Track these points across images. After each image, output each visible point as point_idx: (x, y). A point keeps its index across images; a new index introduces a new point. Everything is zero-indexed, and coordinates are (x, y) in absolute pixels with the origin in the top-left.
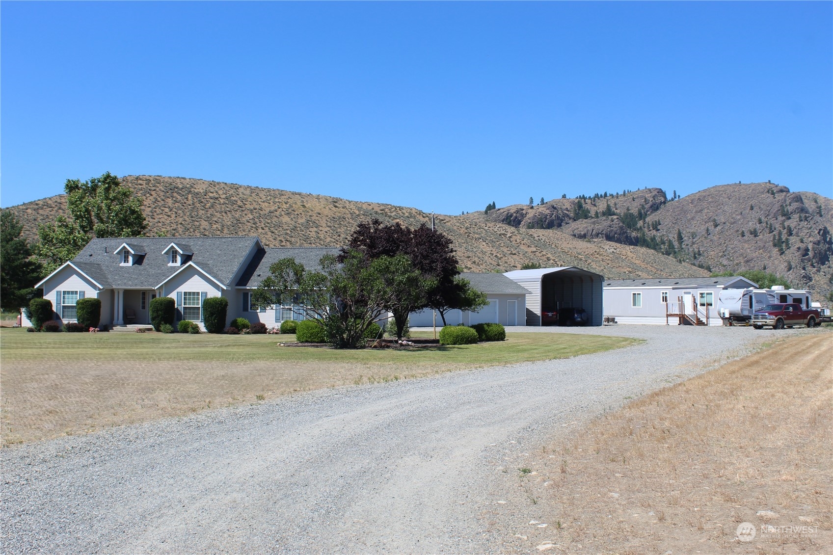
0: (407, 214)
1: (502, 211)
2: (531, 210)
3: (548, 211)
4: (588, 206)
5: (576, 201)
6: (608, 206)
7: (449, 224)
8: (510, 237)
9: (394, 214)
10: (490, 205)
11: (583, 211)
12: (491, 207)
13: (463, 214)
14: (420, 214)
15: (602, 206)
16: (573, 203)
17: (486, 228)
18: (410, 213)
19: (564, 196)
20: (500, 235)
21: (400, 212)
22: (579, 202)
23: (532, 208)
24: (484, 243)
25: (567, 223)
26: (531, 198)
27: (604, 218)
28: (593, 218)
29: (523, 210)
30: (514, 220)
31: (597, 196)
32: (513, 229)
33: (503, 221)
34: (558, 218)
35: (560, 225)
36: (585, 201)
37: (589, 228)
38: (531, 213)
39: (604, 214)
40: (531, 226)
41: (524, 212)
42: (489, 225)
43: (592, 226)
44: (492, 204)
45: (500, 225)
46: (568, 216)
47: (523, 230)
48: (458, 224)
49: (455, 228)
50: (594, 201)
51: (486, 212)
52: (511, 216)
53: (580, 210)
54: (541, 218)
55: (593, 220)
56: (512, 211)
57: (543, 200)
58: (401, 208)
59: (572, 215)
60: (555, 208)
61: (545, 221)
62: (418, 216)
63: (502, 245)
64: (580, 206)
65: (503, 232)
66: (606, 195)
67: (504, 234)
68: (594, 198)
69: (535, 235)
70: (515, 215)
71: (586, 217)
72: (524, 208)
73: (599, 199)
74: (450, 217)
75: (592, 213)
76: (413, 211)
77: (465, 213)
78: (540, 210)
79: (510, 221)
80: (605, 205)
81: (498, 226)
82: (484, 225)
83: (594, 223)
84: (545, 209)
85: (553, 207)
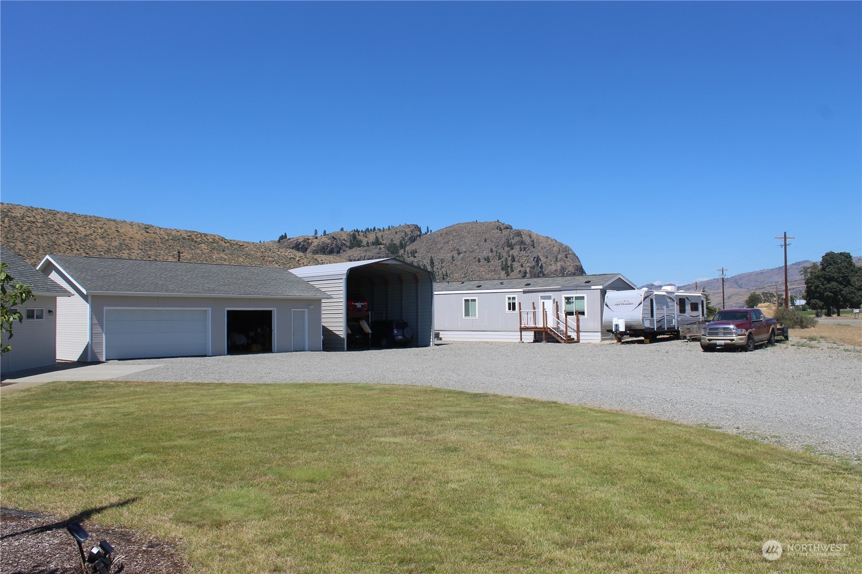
0: (211, 240)
1: (292, 240)
2: (315, 240)
3: (329, 241)
4: (360, 238)
5: (352, 233)
6: (377, 237)
7: (247, 249)
8: (299, 261)
9: (199, 239)
10: (282, 236)
11: (357, 241)
12: (283, 237)
13: (260, 242)
14: (222, 240)
15: (372, 237)
16: (349, 234)
17: (279, 253)
18: (214, 239)
19: (342, 229)
20: (290, 259)
21: (205, 238)
22: (354, 234)
23: (316, 238)
24: (277, 265)
25: (344, 251)
26: (316, 230)
27: (374, 247)
28: (364, 246)
29: (309, 239)
30: (302, 248)
31: (367, 230)
32: (301, 254)
33: (293, 248)
34: (338, 246)
35: (338, 252)
36: (358, 233)
37: (362, 255)
38: (316, 242)
39: (373, 244)
40: (316, 252)
41: (310, 241)
42: (281, 250)
43: (365, 253)
44: (284, 235)
45: (291, 250)
46: (345, 245)
47: (309, 255)
48: (255, 249)
49: (252, 252)
50: (366, 233)
51: (279, 241)
52: (300, 244)
53: (355, 241)
54: (324, 246)
55: (365, 248)
56: (300, 240)
57: (325, 232)
58: (206, 235)
59: (348, 244)
60: (335, 239)
61: (327, 249)
62: (220, 242)
63: (292, 267)
64: (354, 237)
65: (293, 256)
66: (374, 228)
67: (293, 258)
68: (366, 231)
69: (319, 260)
70: (302, 243)
71: (359, 246)
72: (310, 238)
73: (369, 232)
74: (248, 243)
75: (364, 243)
76: (217, 238)
77: (262, 242)
78: (323, 240)
79: (299, 248)
80: (375, 237)
81: (289, 251)
82: (277, 250)
83: (366, 251)
84: (327, 239)
85: (333, 238)
